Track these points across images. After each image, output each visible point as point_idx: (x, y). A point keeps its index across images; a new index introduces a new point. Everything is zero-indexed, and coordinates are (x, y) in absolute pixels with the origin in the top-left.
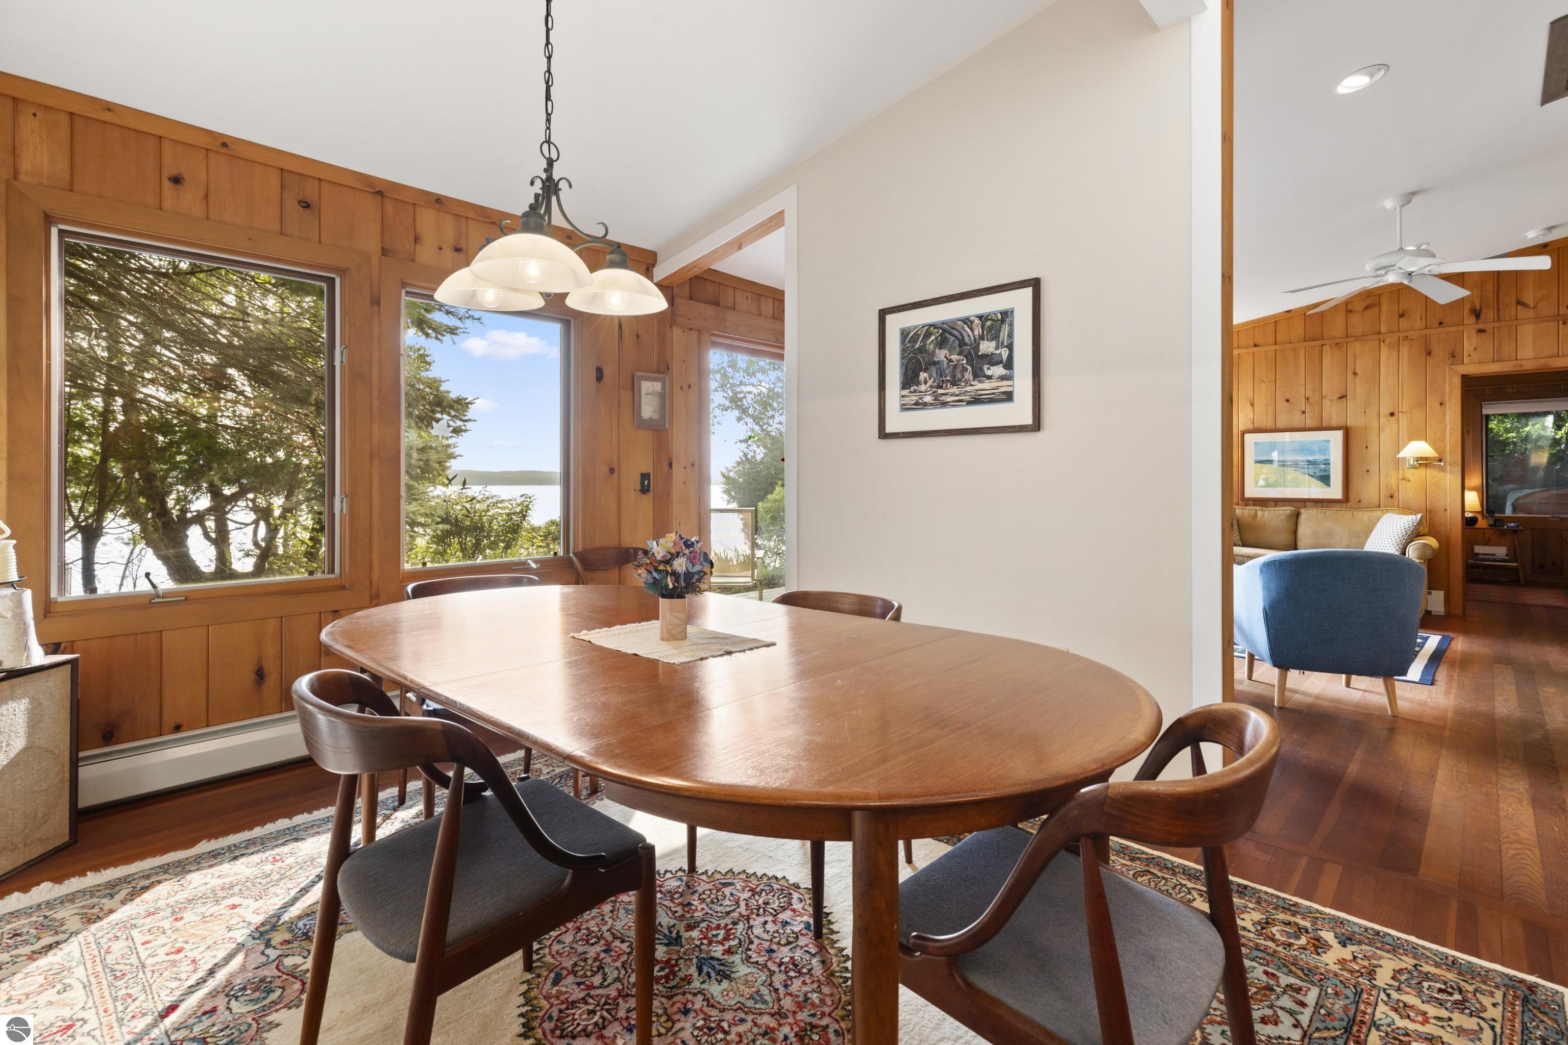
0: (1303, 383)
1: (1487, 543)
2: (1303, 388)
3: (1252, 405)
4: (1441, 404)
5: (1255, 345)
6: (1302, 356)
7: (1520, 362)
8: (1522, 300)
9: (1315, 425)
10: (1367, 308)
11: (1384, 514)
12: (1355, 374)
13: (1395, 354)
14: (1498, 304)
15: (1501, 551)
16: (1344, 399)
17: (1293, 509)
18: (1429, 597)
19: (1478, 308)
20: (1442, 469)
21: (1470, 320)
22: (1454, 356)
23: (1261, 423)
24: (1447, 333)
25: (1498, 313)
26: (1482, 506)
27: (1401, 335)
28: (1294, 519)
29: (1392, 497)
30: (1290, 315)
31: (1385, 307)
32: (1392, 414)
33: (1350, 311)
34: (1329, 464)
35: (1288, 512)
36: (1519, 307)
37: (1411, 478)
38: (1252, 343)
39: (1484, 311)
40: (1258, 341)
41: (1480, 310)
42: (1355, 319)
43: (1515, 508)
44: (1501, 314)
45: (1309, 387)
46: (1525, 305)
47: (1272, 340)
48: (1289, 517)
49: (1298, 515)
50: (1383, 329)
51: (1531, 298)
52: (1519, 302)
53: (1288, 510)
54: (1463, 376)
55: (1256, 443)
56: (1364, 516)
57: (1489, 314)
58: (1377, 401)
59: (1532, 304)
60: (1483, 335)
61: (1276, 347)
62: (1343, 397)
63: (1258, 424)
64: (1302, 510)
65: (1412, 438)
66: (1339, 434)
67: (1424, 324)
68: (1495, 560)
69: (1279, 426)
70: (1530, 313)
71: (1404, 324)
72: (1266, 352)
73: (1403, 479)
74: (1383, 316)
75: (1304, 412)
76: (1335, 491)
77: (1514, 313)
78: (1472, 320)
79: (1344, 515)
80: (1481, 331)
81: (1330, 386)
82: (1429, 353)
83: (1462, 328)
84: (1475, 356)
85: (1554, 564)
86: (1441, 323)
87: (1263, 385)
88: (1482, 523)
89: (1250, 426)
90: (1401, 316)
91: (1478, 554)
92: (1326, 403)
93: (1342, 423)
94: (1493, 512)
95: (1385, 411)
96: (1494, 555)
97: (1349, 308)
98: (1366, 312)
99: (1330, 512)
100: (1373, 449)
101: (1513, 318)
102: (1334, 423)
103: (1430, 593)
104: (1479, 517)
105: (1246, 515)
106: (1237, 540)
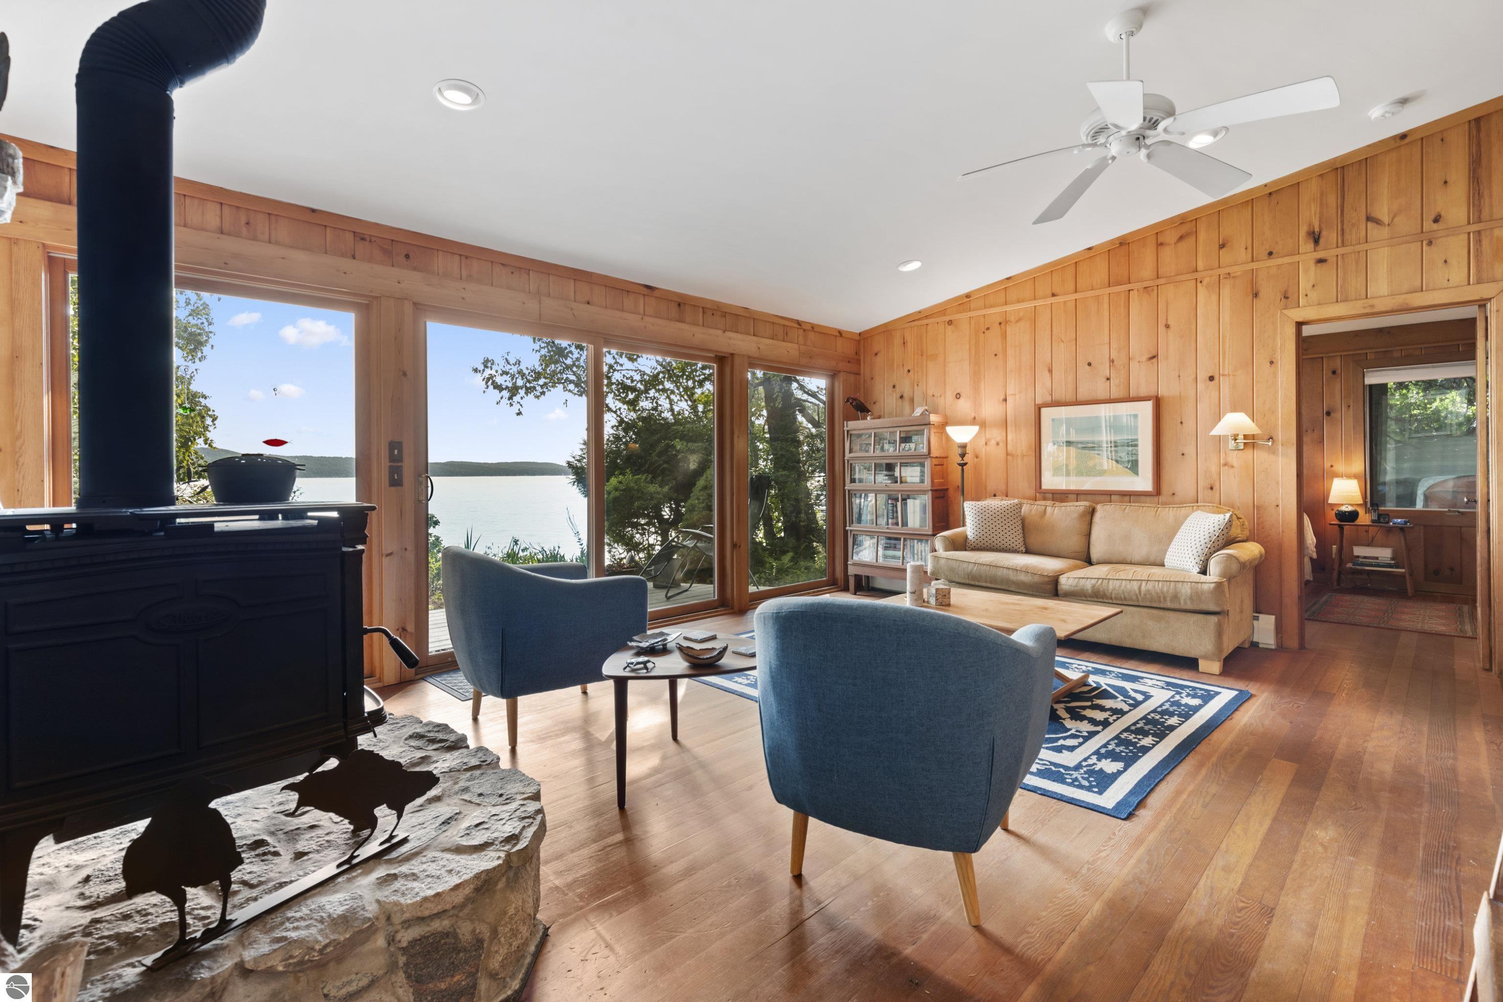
0: (1106, 340)
1: (1370, 544)
2: (1107, 347)
3: (1050, 371)
4: (1272, 363)
5: (1053, 295)
6: (1106, 306)
7: (1371, 302)
8: (1373, 215)
9: (1122, 394)
10: (1181, 238)
11: (1193, 511)
12: (1167, 326)
13: (1214, 298)
14: (1342, 222)
15: (1384, 554)
16: (1155, 360)
17: (1087, 503)
18: (1255, 623)
19: (1317, 229)
20: (1273, 451)
21: (1307, 246)
22: (1287, 297)
23: (1061, 393)
24: (1279, 266)
25: (1343, 234)
26: (1365, 497)
27: (1223, 271)
28: (1088, 518)
29: (1212, 488)
30: (1092, 253)
31: (1202, 236)
32: (1211, 378)
33: (1161, 244)
34: (1136, 446)
35: (1082, 509)
36: (1370, 224)
37: (1235, 464)
38: (1050, 293)
39: (1324, 233)
40: (1056, 290)
41: (1320, 233)
42: (1167, 253)
43: (1427, 498)
44: (1347, 236)
45: (1114, 345)
46: (1377, 222)
47: (1072, 287)
48: (1083, 515)
49: (1092, 512)
50: (1201, 265)
51: (1386, 210)
52: (1369, 219)
53: (1082, 505)
54: (1296, 322)
55: (1053, 420)
56: (1169, 514)
57: (1330, 236)
58: (1194, 362)
59: (1386, 220)
60: (1324, 264)
61: (1077, 296)
62: (1154, 357)
63: (1057, 396)
64: (1099, 507)
65: (1234, 409)
66: (1149, 406)
67: (1250, 256)
68: (1379, 566)
69: (1081, 397)
70: (1385, 232)
71: (1226, 256)
72: (1065, 302)
73: (1225, 465)
74: (1200, 248)
75: (1108, 379)
76: (1143, 482)
77: (1363, 233)
78: (1310, 246)
79: (1146, 512)
80: (1321, 261)
81: (1139, 346)
82: (1256, 295)
83: (1296, 258)
84: (1314, 295)
85: (1452, 569)
86: (1270, 254)
87: (1062, 343)
88: (1364, 518)
89: (1048, 399)
90: (1222, 246)
91: (1358, 557)
92: (1134, 366)
93: (1153, 392)
94: (1377, 505)
95: (1203, 375)
96: (1377, 558)
97: (1159, 242)
98: (1179, 244)
99: (1130, 509)
100: (1189, 424)
101: (1363, 240)
102: (1143, 392)
103: (1257, 618)
104: (1361, 511)
105: (1033, 512)
106: (1019, 546)
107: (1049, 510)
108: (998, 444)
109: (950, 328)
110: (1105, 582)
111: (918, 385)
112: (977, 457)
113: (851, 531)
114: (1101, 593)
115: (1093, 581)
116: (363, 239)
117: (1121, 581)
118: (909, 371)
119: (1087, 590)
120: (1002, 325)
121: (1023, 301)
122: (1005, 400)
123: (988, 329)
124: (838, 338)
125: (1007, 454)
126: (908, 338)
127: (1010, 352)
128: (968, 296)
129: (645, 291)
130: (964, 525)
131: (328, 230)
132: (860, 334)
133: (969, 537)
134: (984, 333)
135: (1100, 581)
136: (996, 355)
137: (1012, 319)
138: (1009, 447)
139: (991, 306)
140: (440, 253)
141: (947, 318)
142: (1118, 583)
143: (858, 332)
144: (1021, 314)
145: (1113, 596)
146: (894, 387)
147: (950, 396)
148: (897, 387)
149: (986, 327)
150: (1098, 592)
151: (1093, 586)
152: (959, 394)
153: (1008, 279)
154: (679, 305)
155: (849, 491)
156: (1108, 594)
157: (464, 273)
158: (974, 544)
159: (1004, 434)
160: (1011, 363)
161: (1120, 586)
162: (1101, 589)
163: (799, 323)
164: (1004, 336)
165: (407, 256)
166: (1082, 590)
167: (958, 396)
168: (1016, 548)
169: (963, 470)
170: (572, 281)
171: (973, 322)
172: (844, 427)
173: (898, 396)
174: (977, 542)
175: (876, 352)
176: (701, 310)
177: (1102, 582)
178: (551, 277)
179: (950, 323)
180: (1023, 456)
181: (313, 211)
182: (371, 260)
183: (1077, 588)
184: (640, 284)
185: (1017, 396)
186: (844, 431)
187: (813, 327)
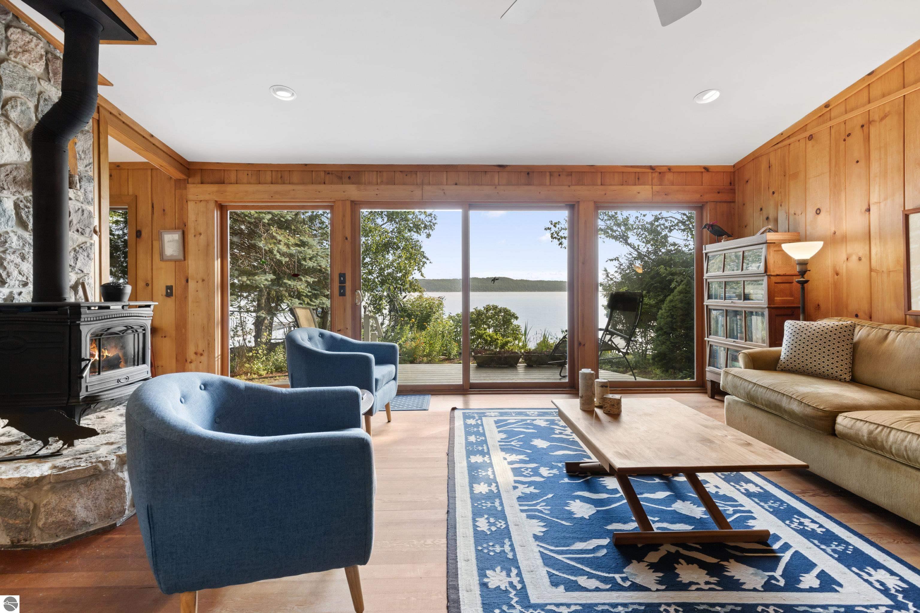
105: (871, 336)
106: (840, 373)
107: (892, 335)
108: (860, 259)
109: (810, 143)
110: (886, 431)
111: (781, 205)
112: (837, 274)
113: (708, 342)
114: (879, 444)
115: (872, 427)
116: (328, 173)
117: (906, 434)
118: (773, 193)
119: (863, 436)
120: (865, 126)
121: (889, 94)
122: (869, 210)
123: (849, 135)
124: (704, 174)
125: (871, 270)
126: (773, 161)
127: (874, 155)
128: (827, 106)
129: (498, 169)
130: (781, 345)
131: (313, 173)
132: (734, 166)
133: (781, 357)
134: (845, 140)
135: (880, 428)
136: (857, 162)
137: (876, 118)
138: (873, 261)
139: (852, 110)
140: (366, 172)
141: (807, 134)
142: (901, 435)
143: (733, 165)
144: (887, 109)
145: (894, 451)
146: (761, 209)
147: (811, 212)
148: (764, 209)
149: (847, 133)
150: (875, 440)
151: (870, 433)
152: (819, 209)
153: (869, 74)
154: (528, 174)
155: (707, 306)
156: (888, 448)
157: (379, 181)
158: (784, 365)
159: (867, 248)
160: (875, 167)
161: (903, 441)
162: (879, 439)
163: (652, 168)
164: (867, 139)
165: (349, 178)
166: (857, 434)
167: (818, 211)
168: (835, 374)
169: (803, 289)
170: (445, 173)
171: (833, 131)
172: (702, 250)
173: (765, 218)
174: (788, 363)
175: (747, 180)
176: (548, 174)
177: (882, 430)
178: (431, 173)
179: (811, 137)
180: (889, 272)
181: (306, 165)
182: (332, 183)
183: (852, 432)
184: (494, 166)
185: (882, 205)
186: (702, 254)
187: (670, 169)
